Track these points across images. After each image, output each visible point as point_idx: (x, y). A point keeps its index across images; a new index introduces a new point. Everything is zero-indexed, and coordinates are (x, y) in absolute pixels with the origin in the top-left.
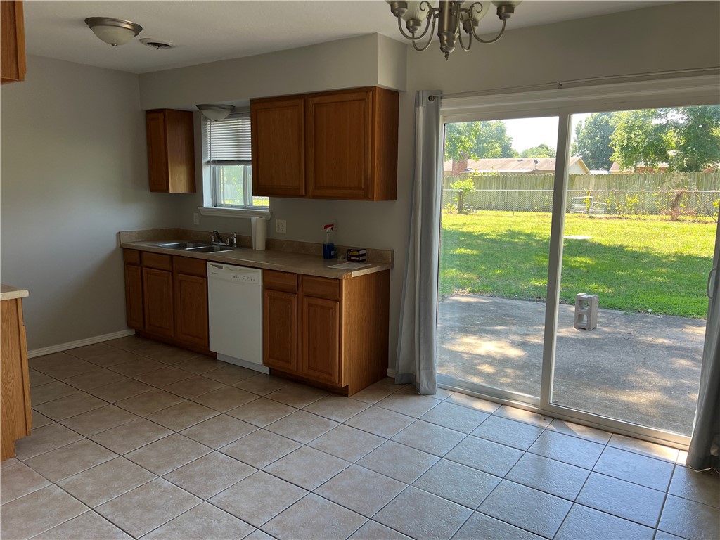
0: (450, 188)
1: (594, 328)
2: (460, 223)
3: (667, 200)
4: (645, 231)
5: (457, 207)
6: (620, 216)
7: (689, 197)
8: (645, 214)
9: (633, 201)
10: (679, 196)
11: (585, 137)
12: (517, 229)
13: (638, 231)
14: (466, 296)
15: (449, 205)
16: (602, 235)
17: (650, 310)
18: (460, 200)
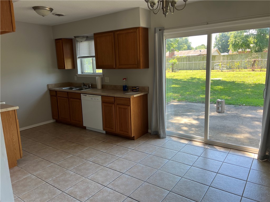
0: (169, 62)
1: (224, 112)
2: (173, 75)
3: (250, 63)
4: (242, 75)
5: (171, 70)
6: (233, 70)
7: (258, 62)
8: (242, 69)
9: (238, 64)
10: (255, 61)
11: (218, 41)
12: (194, 77)
13: (239, 75)
14: (176, 102)
15: (168, 69)
16: (226, 77)
17: (244, 105)
18: (172, 67)
